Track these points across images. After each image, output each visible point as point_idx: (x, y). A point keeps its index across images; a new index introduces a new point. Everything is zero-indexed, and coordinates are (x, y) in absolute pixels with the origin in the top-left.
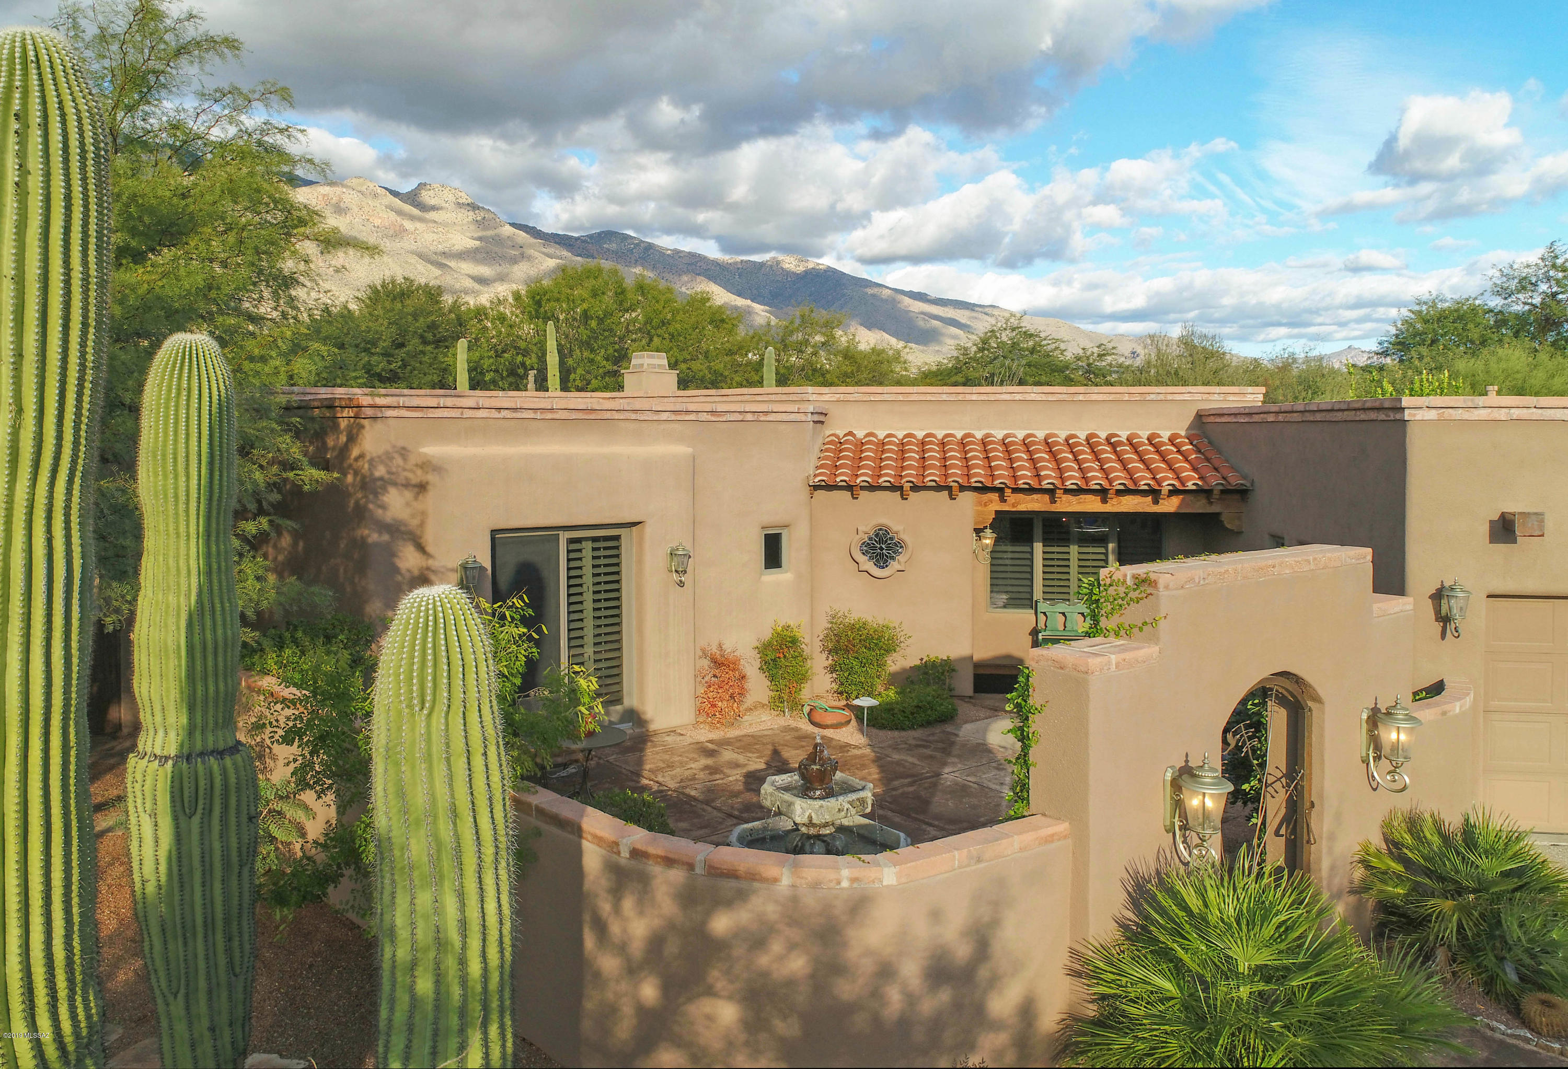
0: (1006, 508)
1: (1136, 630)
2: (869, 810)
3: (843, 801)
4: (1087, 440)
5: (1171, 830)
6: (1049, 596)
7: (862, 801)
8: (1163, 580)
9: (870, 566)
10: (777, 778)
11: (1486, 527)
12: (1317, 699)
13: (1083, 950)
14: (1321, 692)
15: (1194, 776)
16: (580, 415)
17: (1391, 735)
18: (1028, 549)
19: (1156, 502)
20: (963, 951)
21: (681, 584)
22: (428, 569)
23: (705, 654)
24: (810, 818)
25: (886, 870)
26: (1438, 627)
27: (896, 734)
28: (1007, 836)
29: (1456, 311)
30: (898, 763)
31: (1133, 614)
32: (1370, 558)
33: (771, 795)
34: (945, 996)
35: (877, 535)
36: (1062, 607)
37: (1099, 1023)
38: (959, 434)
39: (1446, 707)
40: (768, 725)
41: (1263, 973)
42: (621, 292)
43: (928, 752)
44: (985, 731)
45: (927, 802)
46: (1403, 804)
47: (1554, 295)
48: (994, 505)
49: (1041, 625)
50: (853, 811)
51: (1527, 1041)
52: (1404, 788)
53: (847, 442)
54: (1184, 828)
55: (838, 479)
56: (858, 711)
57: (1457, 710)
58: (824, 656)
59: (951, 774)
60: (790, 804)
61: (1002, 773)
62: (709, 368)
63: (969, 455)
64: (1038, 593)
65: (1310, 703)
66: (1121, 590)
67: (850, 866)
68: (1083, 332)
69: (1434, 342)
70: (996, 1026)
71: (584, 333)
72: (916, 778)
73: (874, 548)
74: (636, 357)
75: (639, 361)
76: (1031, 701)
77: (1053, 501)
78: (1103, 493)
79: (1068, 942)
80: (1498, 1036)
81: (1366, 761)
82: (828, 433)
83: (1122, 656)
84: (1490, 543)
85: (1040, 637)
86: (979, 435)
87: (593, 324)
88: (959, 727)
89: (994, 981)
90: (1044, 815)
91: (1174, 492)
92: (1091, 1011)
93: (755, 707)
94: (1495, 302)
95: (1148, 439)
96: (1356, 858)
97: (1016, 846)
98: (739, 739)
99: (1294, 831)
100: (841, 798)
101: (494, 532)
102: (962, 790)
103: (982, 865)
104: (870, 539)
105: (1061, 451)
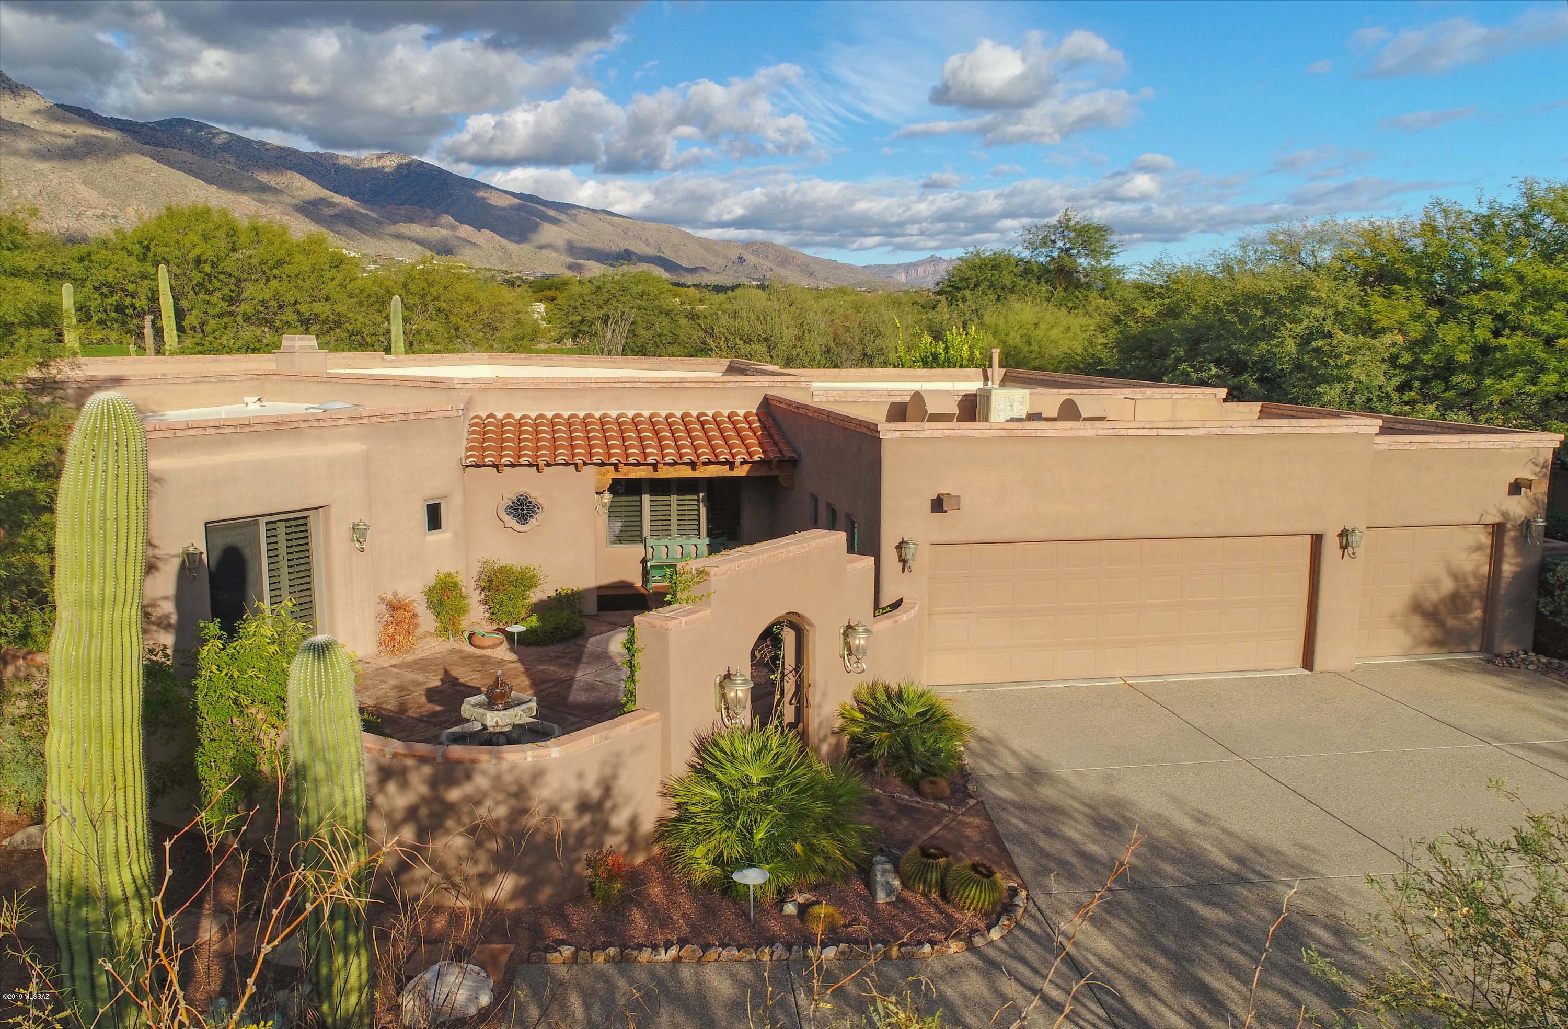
0: (619, 476)
1: (698, 600)
2: (534, 713)
3: (518, 710)
4: (682, 418)
5: (719, 710)
6: (655, 533)
7: (530, 709)
8: (713, 571)
9: (513, 523)
10: (471, 699)
11: (929, 504)
12: (811, 625)
13: (668, 781)
14: (813, 620)
15: (731, 679)
16: (273, 427)
17: (859, 641)
18: (638, 498)
19: (732, 469)
20: (596, 794)
21: (362, 550)
22: (155, 557)
23: (382, 600)
24: (497, 722)
25: (553, 750)
26: (900, 565)
27: (540, 649)
28: (623, 724)
29: (995, 260)
30: (543, 671)
31: (696, 591)
32: (845, 538)
33: (469, 710)
34: (587, 819)
35: (519, 500)
36: (665, 541)
37: (679, 819)
38: (582, 414)
39: (897, 618)
40: (438, 649)
41: (764, 781)
42: (232, 232)
43: (565, 661)
44: (608, 641)
45: (565, 698)
46: (867, 679)
47: (1067, 250)
48: (610, 474)
49: (649, 556)
50: (524, 715)
51: (918, 802)
52: (863, 671)
53: (489, 424)
54: (727, 708)
55: (486, 460)
56: (510, 636)
57: (905, 619)
58: (478, 592)
59: (583, 675)
60: (484, 715)
61: (619, 673)
62: (333, 310)
63: (590, 435)
64: (646, 532)
65: (807, 627)
66: (690, 577)
67: (532, 749)
68: (693, 237)
69: (976, 285)
70: (616, 832)
71: (197, 277)
72: (558, 682)
73: (516, 510)
74: (287, 339)
75: (291, 343)
76: (635, 646)
77: (655, 470)
78: (693, 465)
79: (660, 778)
80: (904, 802)
81: (842, 657)
82: (473, 414)
83: (688, 618)
84: (932, 512)
85: (649, 564)
86: (598, 415)
87: (207, 268)
88: (588, 639)
89: (614, 808)
90: (644, 709)
91: (744, 462)
92: (674, 814)
93: (425, 636)
94: (1026, 254)
95: (729, 417)
96: (837, 713)
97: (628, 729)
98: (415, 662)
99: (799, 702)
100: (516, 708)
101: (206, 524)
102: (590, 687)
103: (608, 741)
104: (513, 503)
105: (663, 430)
